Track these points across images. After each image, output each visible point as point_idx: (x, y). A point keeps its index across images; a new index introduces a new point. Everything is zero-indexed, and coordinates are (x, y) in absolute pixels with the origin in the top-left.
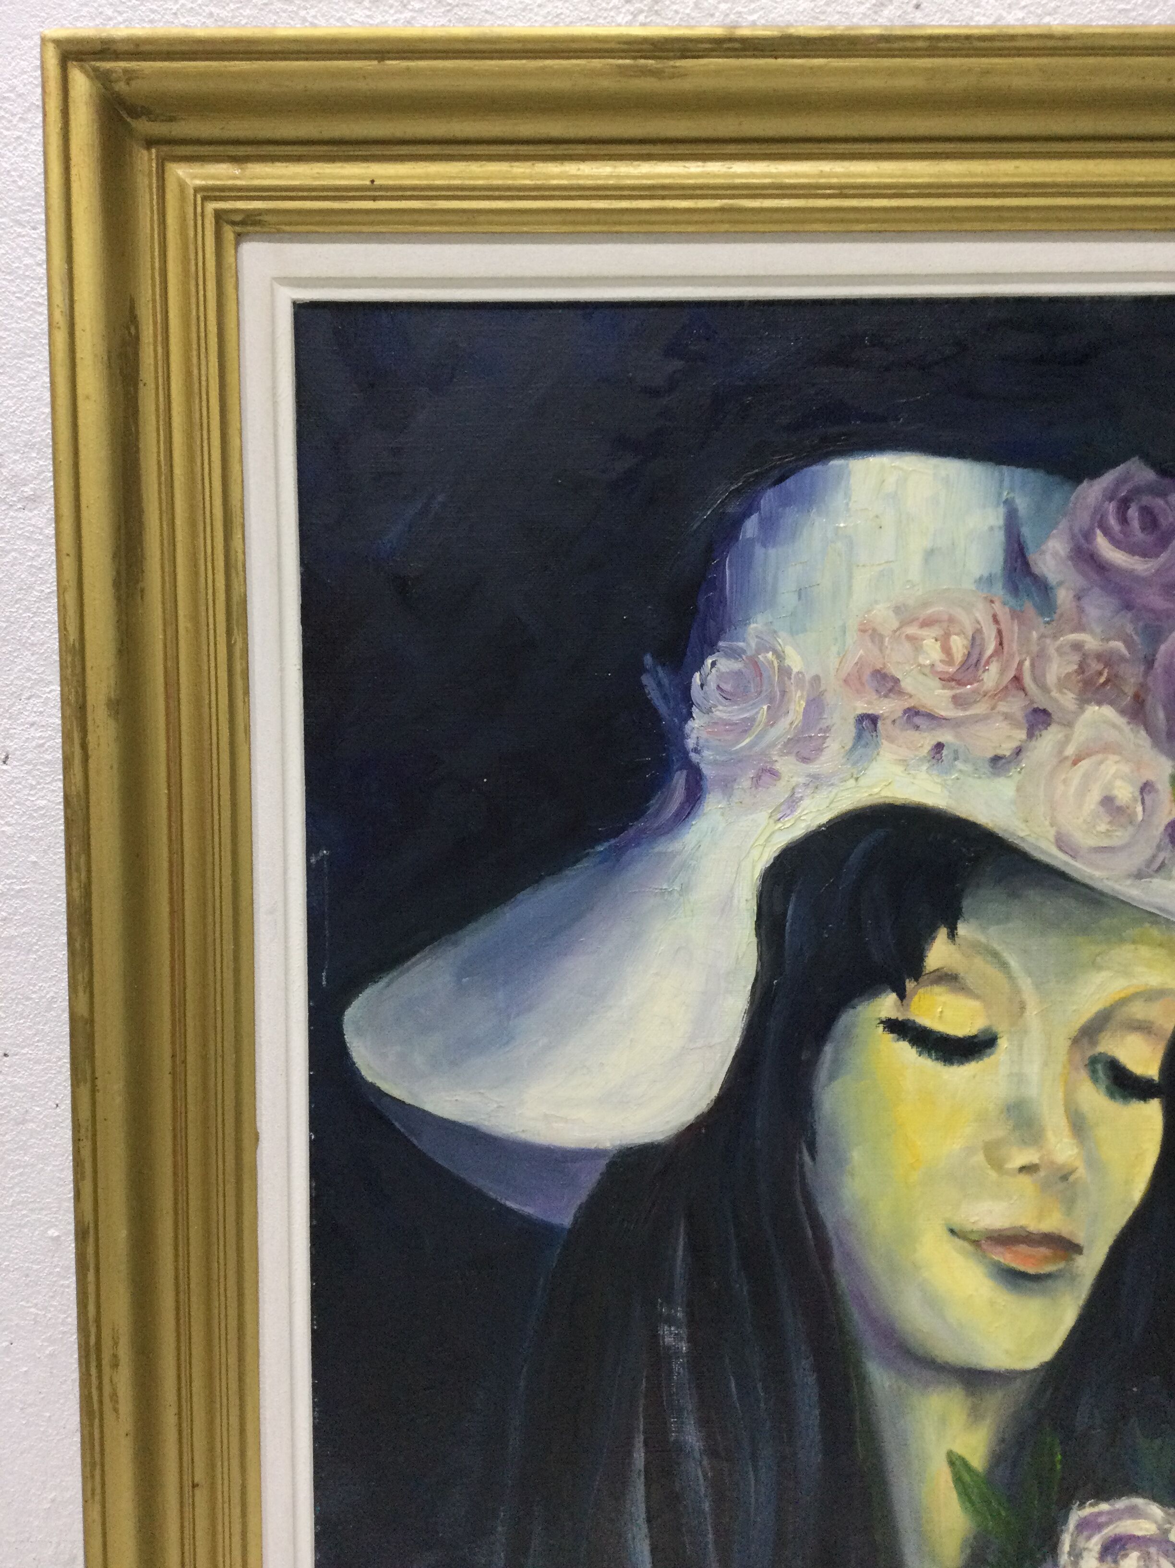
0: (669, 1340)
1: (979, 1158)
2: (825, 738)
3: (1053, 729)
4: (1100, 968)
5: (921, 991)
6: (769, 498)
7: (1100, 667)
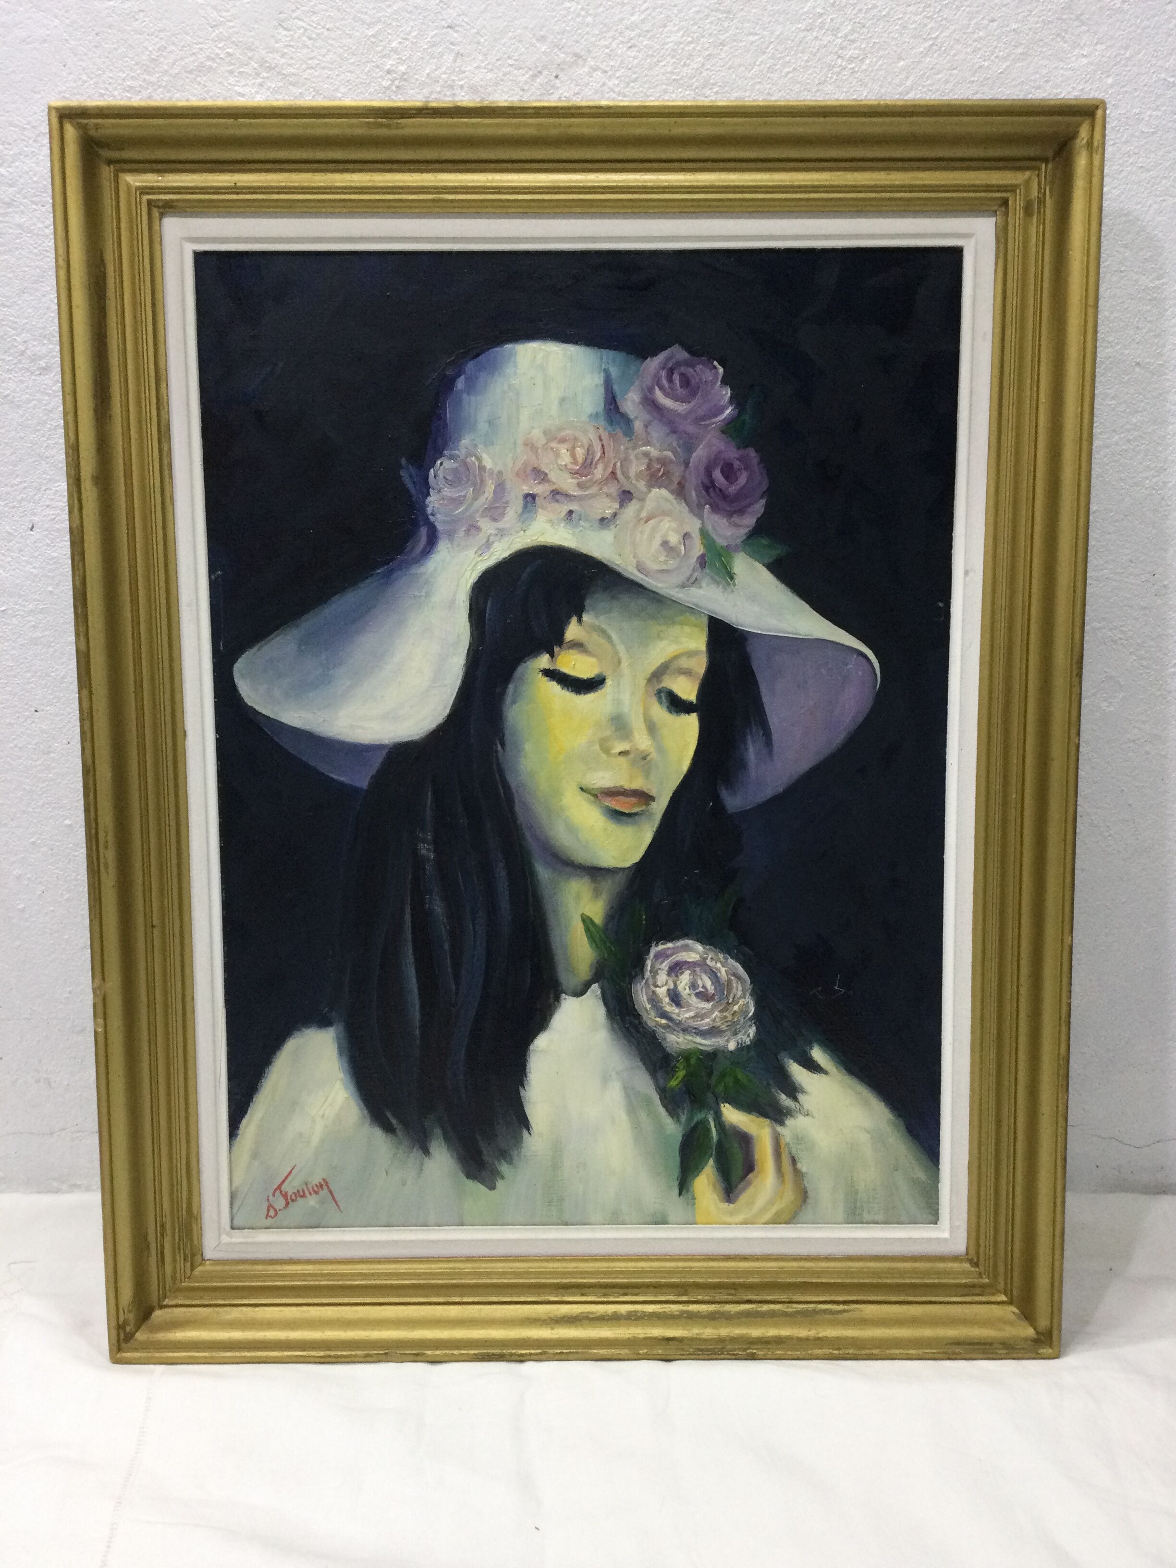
0: (424, 852)
1: (597, 747)
2: (505, 508)
3: (634, 501)
4: (661, 639)
5: (563, 653)
6: (470, 366)
7: (658, 466)
